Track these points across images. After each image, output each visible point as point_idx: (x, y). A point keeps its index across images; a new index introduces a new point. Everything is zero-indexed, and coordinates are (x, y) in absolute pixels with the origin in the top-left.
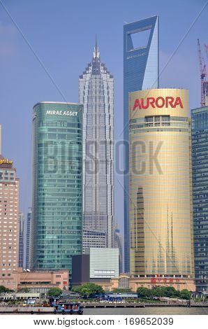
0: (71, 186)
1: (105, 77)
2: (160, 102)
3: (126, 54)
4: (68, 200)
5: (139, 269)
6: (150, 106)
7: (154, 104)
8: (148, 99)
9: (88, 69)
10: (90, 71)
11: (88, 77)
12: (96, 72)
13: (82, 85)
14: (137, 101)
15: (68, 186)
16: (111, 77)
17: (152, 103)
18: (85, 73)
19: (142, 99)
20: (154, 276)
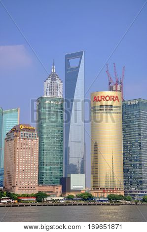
0: (58, 141)
1: (58, 82)
2: (108, 98)
3: (66, 70)
4: (57, 148)
5: (95, 185)
6: (102, 100)
7: (105, 99)
8: (101, 96)
9: (49, 77)
10: (50, 79)
11: (49, 81)
12: (53, 79)
13: (45, 86)
14: (95, 97)
15: (56, 141)
16: (61, 82)
17: (103, 99)
18: (47, 79)
19: (98, 97)
20: (104, 189)
